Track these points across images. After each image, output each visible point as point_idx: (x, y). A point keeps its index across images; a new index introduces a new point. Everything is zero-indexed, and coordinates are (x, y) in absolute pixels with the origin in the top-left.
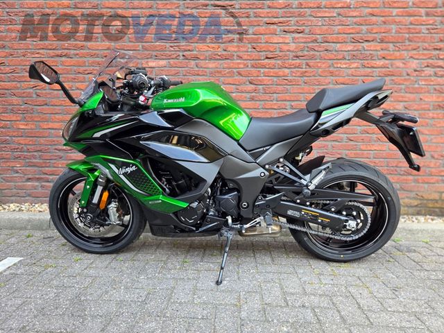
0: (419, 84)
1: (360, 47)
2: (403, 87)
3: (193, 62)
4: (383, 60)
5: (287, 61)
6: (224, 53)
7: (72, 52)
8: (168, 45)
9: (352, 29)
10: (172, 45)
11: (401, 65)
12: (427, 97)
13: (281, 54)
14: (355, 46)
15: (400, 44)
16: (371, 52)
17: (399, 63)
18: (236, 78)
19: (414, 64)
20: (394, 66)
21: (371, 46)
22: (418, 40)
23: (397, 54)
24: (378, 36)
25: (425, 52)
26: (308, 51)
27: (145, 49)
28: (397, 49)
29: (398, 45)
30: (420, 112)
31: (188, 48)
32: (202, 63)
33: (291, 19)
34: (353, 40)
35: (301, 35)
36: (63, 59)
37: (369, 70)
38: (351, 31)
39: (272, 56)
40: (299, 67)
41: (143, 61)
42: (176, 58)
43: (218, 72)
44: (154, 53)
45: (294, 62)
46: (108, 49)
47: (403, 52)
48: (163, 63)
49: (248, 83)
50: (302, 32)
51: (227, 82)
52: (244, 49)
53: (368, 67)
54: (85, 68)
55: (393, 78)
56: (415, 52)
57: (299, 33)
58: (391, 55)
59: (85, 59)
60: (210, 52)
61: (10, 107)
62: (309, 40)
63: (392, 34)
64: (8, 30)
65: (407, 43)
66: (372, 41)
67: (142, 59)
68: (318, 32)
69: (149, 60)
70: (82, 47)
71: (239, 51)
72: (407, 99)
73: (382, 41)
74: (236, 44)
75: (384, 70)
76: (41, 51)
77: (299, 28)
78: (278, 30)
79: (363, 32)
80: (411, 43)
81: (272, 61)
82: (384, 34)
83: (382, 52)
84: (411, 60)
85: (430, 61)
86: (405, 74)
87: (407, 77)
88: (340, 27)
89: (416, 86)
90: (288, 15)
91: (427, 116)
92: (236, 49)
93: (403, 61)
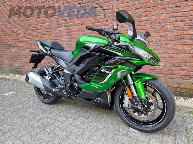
0: (166, 27)
1: (135, 12)
2: (157, 29)
3: (71, 27)
4: (146, 17)
5: (103, 23)
6: (81, 22)
7: (40, 28)
8: (64, 22)
9: (130, 4)
10: (65, 21)
11: (156, 18)
12: (171, 33)
13: (101, 20)
14: (132, 12)
15: (155, 7)
16: (140, 14)
17: (155, 18)
18: (86, 32)
19: (163, 17)
20: (152, 19)
21: (140, 11)
22: (165, 3)
23: (154, 12)
24: (144, 5)
25: (170, 9)
26: (112, 17)
27: (57, 24)
28: (154, 10)
29: (154, 8)
30: (167, 42)
31: (70, 22)
32: (74, 27)
33: (104, 4)
34: (132, 9)
35: (109, 10)
36: (38, 30)
37: (139, 23)
38: (130, 5)
39: (98, 21)
40: (108, 25)
41: (57, 29)
42: (66, 26)
43: (80, 30)
44: (60, 25)
45: (106, 23)
46: (48, 25)
47: (157, 11)
48: (62, 28)
49: (90, 33)
50: (109, 9)
51: (82, 34)
52: (88, 20)
53: (138, 21)
54: (43, 33)
55: (152, 25)
56: (164, 10)
57: (108, 9)
58: (150, 14)
59: (42, 30)
60: (76, 23)
61: (27, 47)
62: (112, 12)
63: (151, 3)
64: (25, 23)
65: (159, 6)
66: (141, 8)
67: (57, 28)
68: (116, 8)
69: (59, 28)
70: (41, 26)
71: (86, 21)
72: (159, 36)
73: (146, 7)
74: (85, 18)
75: (146, 22)
76: (32, 29)
77: (108, 7)
78: (100, 10)
79: (136, 4)
80: (161, 6)
81: (98, 23)
82: (146, 4)
83: (145, 13)
84: (162, 14)
85: (173, 14)
86: (158, 22)
87: (159, 24)
88: (125, 4)
89: (165, 28)
90: (103, 2)
91: (171, 44)
92: (85, 20)
93: (157, 16)
